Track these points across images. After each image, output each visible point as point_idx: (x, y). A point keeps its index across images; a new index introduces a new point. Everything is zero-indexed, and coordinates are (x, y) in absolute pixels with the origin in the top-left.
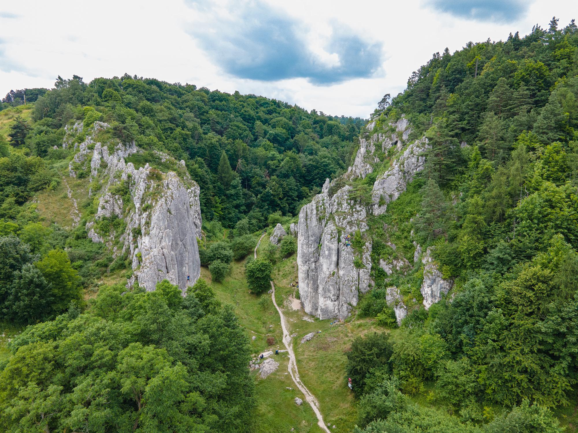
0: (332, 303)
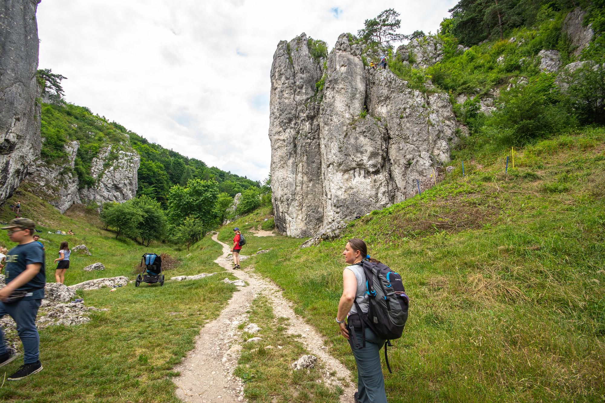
0: (368, 180)
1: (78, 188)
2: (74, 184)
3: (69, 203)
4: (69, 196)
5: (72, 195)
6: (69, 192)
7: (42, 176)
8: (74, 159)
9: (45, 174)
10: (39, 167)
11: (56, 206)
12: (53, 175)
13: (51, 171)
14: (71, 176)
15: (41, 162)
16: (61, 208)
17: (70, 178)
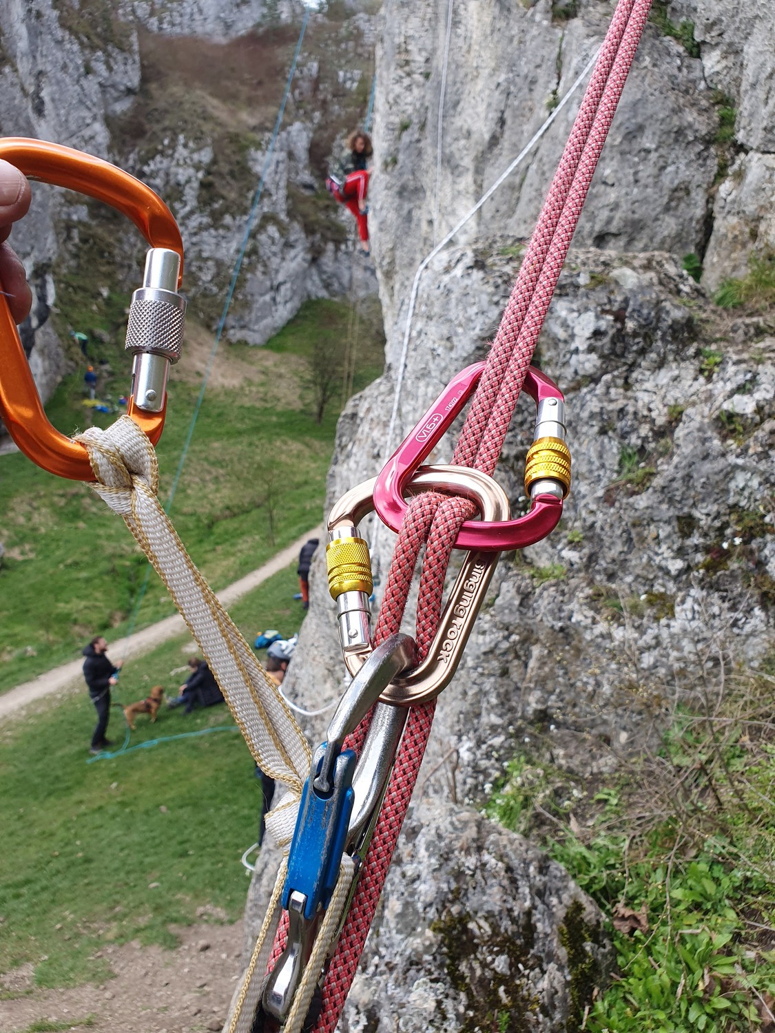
1: (309, 257)
2: (292, 253)
3: (289, 306)
4: (283, 289)
5: (293, 283)
6: (281, 278)
7: (205, 255)
8: (283, 184)
9: (213, 247)
10: (195, 234)
11: (243, 327)
12: (234, 246)
13: (223, 237)
14: (277, 235)
15: (199, 220)
16: (256, 327)
17: (273, 243)
